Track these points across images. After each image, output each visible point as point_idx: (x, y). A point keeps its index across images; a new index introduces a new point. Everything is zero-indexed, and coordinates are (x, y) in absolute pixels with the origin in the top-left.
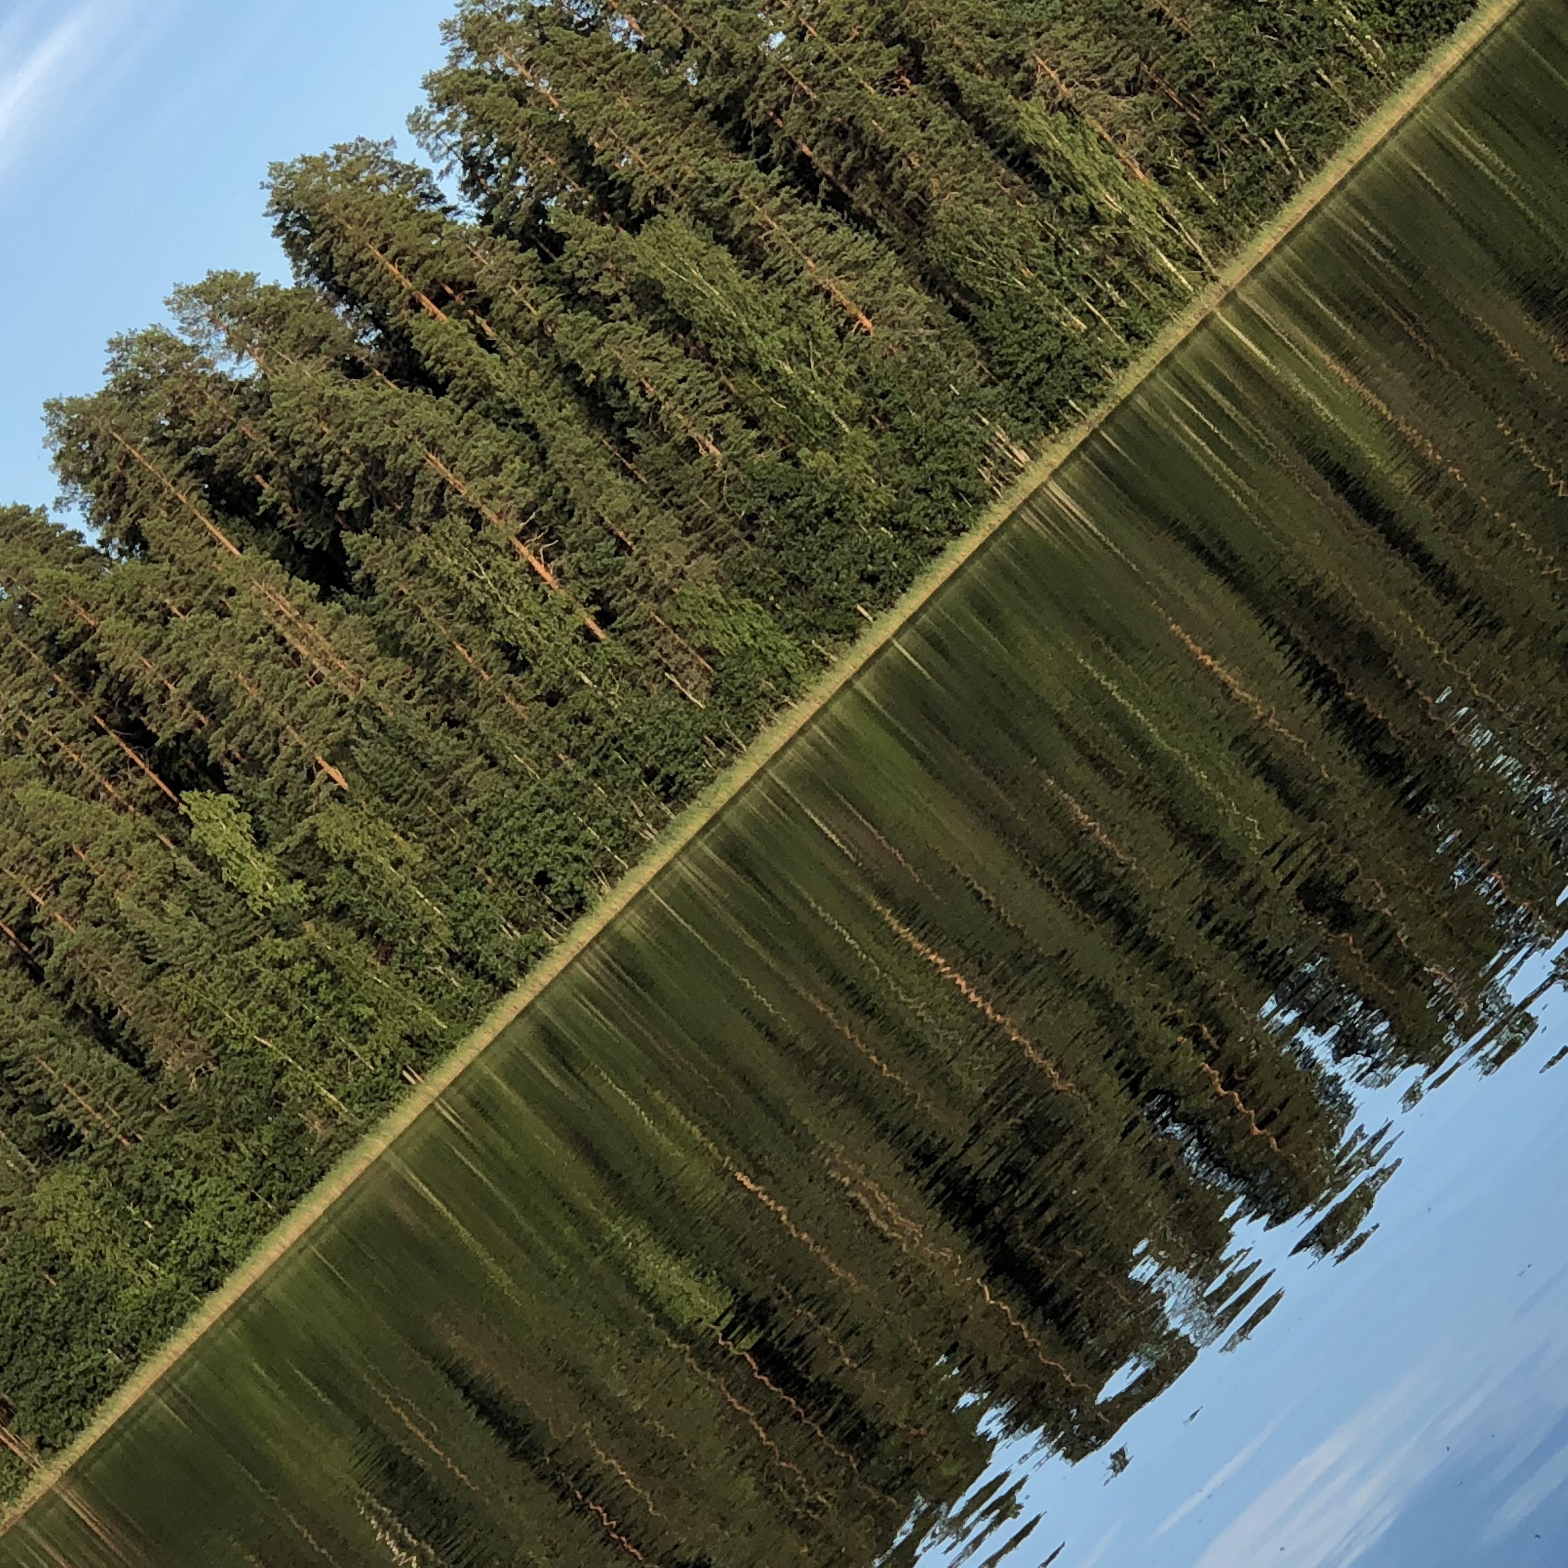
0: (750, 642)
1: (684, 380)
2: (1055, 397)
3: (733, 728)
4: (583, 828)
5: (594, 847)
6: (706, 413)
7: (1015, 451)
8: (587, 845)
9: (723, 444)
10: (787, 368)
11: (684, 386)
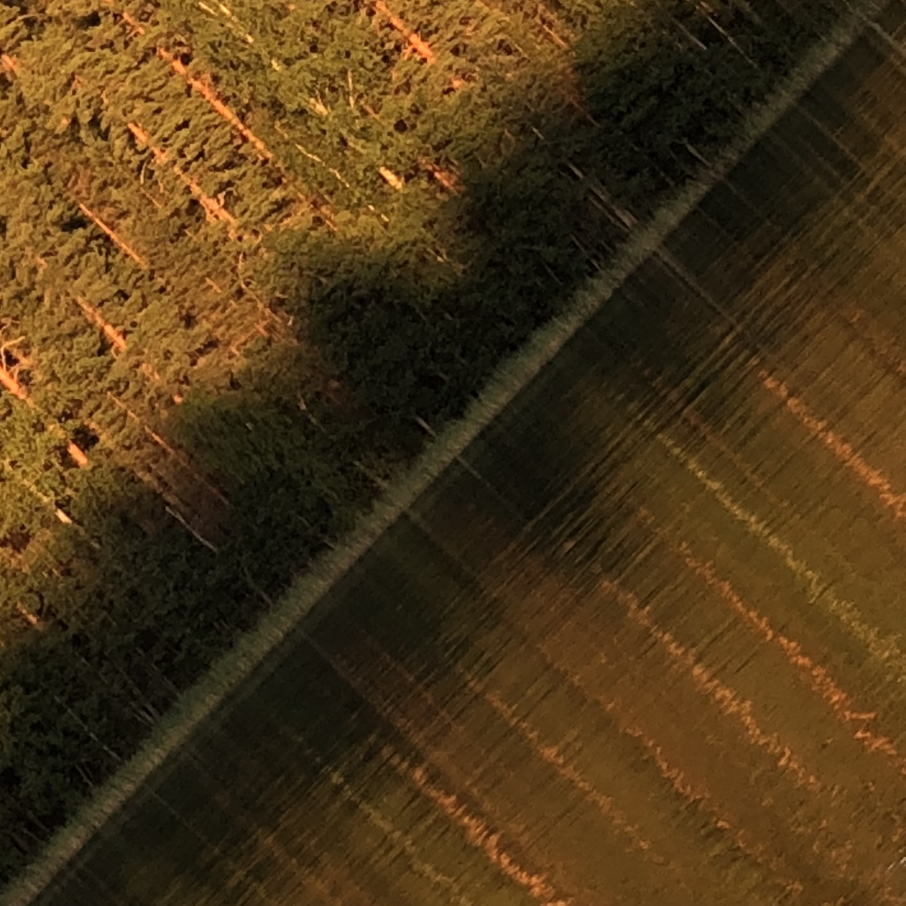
0: (276, 466)
1: (185, 124)
2: (668, 142)
3: (254, 576)
4: (61, 710)
5: (77, 737)
6: (215, 169)
7: (618, 213)
8: (66, 733)
9: (237, 210)
10: (320, 108)
11: (184, 132)
